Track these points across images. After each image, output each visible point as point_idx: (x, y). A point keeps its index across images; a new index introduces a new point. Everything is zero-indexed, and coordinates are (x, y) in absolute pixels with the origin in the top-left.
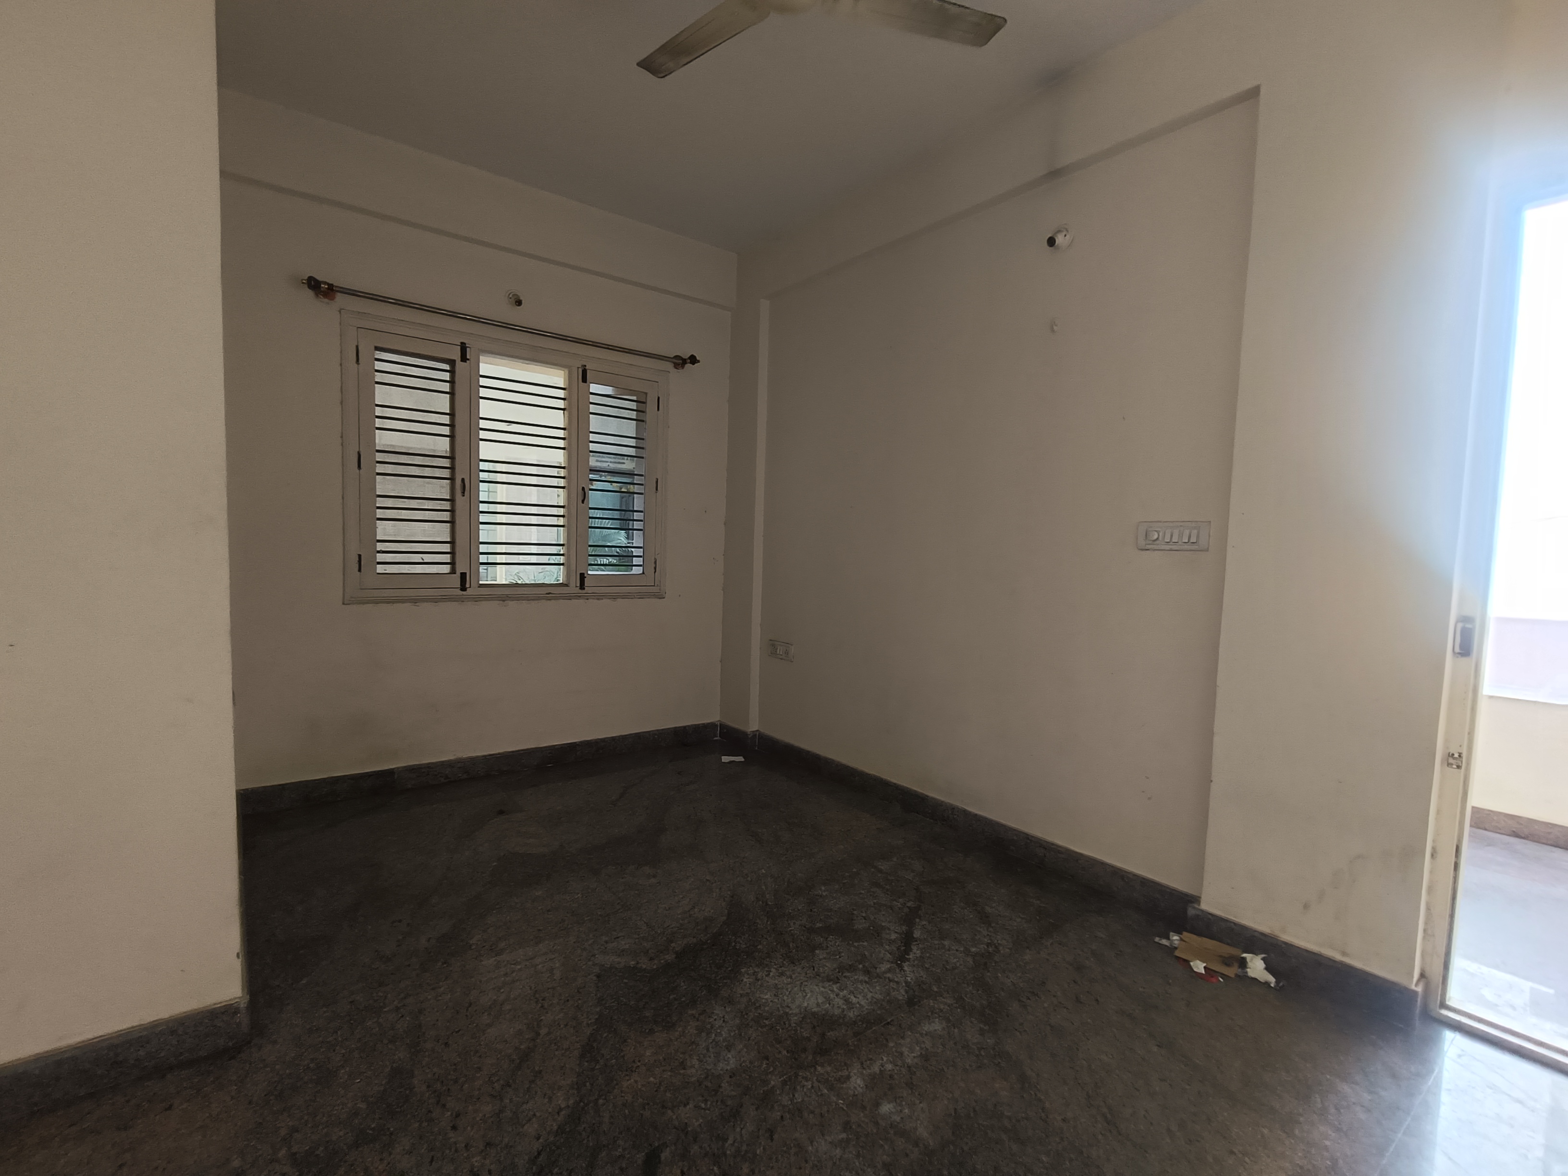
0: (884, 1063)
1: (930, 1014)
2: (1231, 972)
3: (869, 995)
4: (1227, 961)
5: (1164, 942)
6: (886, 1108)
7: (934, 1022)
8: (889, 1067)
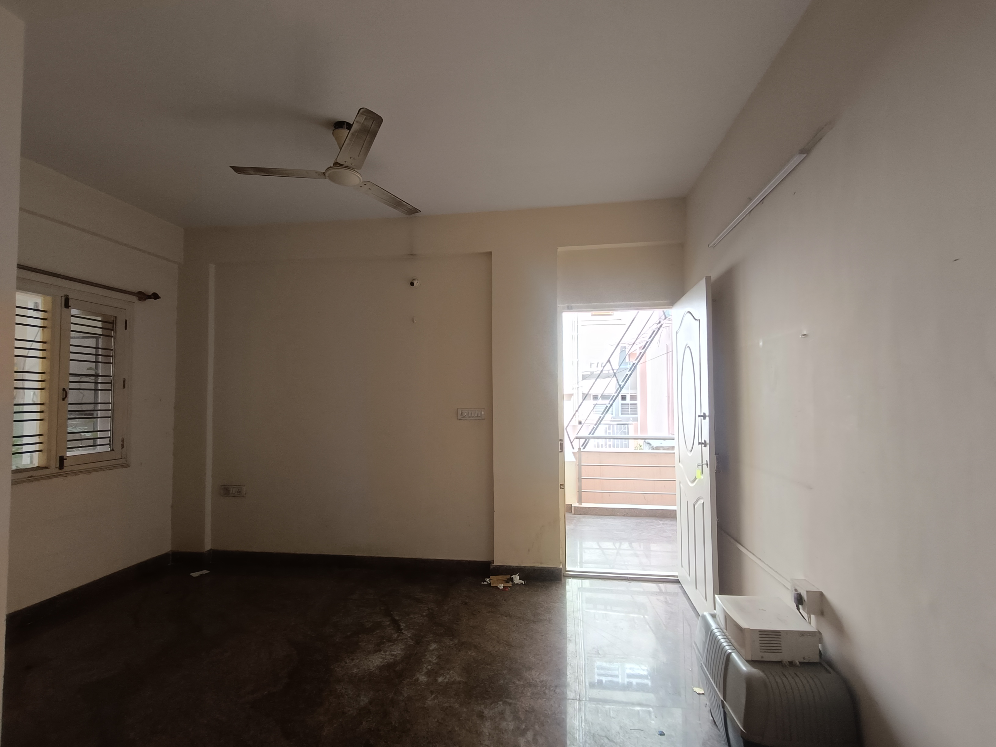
0: (426, 667)
1: (428, 643)
2: (510, 584)
3: (399, 648)
4: (507, 582)
5: (485, 583)
6: (440, 679)
7: (432, 645)
8: (429, 667)
